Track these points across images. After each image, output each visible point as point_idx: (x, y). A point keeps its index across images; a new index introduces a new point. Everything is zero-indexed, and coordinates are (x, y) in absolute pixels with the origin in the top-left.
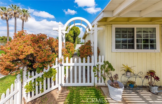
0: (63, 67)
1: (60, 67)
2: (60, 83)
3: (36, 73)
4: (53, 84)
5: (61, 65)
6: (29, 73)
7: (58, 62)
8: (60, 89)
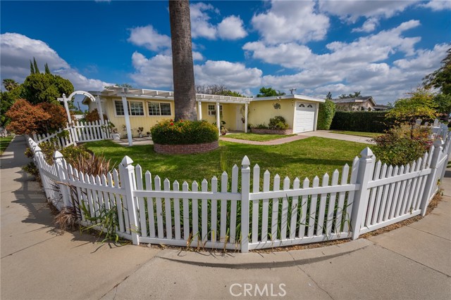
0: (75, 129)
1: (72, 129)
2: (74, 140)
3: (48, 134)
4: (67, 142)
5: (73, 128)
6: (39, 135)
7: (69, 125)
8: (75, 145)
